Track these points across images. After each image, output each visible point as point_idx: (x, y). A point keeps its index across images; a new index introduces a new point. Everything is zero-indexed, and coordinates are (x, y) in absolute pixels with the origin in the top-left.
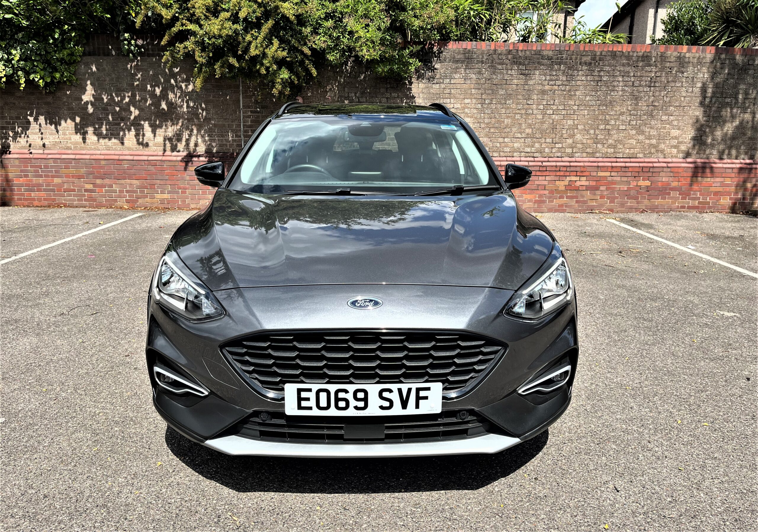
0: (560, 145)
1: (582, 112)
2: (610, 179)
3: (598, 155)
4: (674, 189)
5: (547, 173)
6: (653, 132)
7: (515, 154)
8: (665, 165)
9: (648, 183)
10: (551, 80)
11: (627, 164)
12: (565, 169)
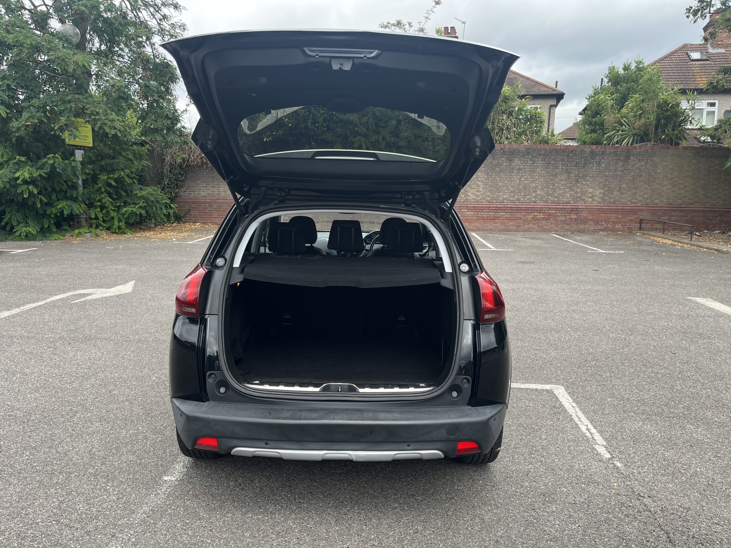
0: (529, 197)
1: (540, 180)
2: (555, 214)
3: (549, 202)
4: (590, 220)
5: (521, 211)
6: (578, 190)
7: (505, 201)
8: (585, 207)
9: (575, 217)
10: (524, 163)
11: (565, 207)
12: (531, 209)
